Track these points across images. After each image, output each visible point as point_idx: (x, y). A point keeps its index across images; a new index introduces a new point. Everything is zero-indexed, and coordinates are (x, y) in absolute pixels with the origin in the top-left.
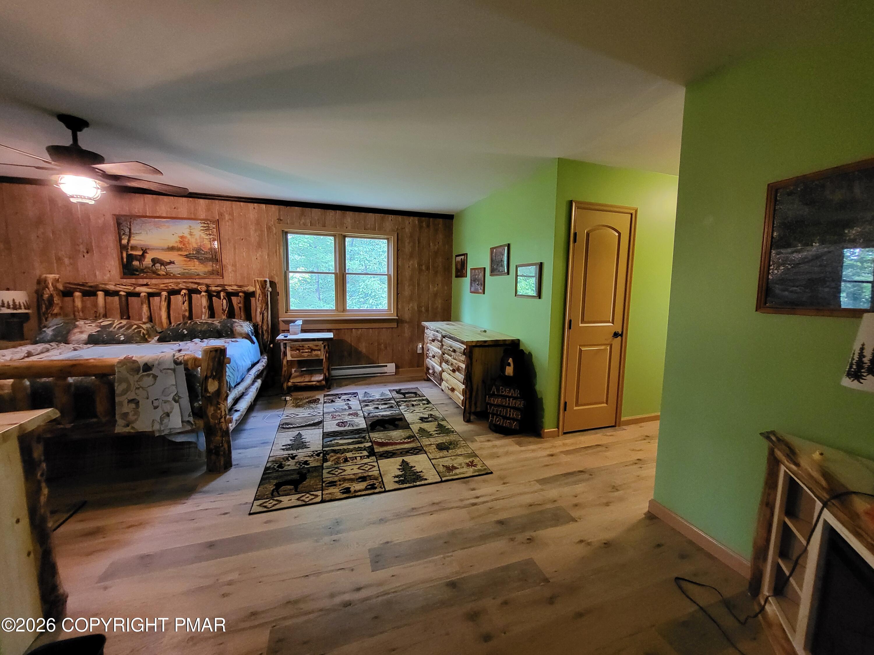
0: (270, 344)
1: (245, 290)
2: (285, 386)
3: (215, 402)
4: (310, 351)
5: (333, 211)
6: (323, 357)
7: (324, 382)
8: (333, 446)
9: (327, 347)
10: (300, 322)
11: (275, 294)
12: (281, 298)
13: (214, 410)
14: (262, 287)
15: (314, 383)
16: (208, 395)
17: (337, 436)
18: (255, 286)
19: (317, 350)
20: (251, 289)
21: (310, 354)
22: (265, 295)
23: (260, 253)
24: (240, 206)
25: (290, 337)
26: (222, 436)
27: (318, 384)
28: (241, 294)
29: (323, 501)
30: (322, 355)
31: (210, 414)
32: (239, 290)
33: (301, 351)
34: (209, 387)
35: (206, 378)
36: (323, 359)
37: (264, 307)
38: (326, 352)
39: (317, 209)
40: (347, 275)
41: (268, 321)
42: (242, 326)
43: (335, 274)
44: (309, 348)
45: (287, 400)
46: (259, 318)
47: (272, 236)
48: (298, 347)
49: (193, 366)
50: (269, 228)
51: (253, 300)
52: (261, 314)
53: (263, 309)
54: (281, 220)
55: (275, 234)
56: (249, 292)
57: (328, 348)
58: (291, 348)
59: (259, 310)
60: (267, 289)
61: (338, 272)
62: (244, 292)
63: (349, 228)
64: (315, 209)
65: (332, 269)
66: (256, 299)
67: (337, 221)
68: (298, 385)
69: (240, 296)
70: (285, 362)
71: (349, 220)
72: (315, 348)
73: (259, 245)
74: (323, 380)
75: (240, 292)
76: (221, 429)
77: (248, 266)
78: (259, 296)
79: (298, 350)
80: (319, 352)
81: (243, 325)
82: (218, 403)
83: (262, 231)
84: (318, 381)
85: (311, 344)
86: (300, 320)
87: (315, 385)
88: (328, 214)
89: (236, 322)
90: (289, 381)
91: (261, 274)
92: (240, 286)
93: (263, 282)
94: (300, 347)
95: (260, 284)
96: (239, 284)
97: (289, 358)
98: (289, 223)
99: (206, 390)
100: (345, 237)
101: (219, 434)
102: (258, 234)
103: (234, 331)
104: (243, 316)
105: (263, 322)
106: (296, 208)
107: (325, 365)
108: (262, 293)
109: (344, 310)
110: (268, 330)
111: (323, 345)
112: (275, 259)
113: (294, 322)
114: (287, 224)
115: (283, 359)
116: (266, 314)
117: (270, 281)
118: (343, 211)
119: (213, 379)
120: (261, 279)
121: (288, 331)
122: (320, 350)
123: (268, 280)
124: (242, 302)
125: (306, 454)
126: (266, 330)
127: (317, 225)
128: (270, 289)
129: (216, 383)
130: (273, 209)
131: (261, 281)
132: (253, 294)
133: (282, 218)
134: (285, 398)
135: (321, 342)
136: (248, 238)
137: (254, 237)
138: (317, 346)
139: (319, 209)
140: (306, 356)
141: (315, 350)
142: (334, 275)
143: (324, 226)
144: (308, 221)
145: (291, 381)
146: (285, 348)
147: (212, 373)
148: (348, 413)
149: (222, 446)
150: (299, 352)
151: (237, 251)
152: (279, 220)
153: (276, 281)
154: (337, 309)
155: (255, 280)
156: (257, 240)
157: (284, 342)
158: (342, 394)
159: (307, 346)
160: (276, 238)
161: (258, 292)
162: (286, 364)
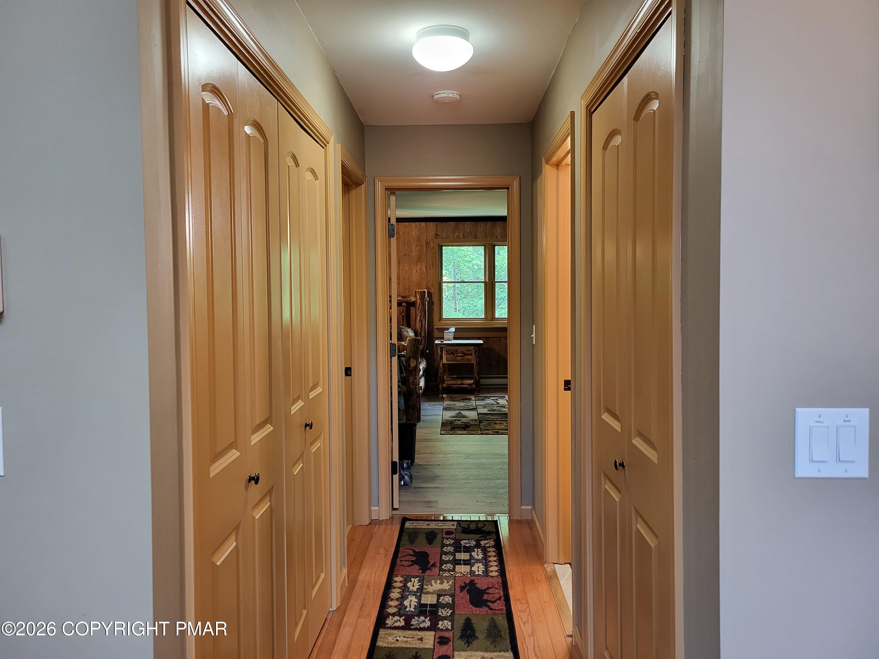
0: (426, 350)
1: (408, 300)
2: (441, 386)
3: (413, 374)
4: (463, 355)
5: (484, 223)
6: (474, 362)
7: (474, 386)
8: (486, 418)
9: (477, 352)
10: (453, 329)
11: (431, 303)
12: (436, 307)
13: (413, 379)
14: (422, 297)
15: (466, 386)
16: (410, 369)
17: (489, 415)
18: (416, 296)
19: (469, 355)
20: (413, 299)
21: (462, 358)
22: (423, 304)
23: (419, 266)
24: (405, 225)
25: (445, 342)
26: (417, 398)
27: (469, 387)
28: (404, 304)
29: (481, 434)
30: (473, 359)
31: (411, 382)
32: (403, 301)
33: (455, 355)
34: (411, 364)
35: (409, 358)
36: (473, 364)
37: (422, 315)
38: (477, 357)
39: (469, 223)
40: (496, 283)
41: (425, 328)
42: (408, 332)
43: (485, 283)
44: (462, 352)
45: (443, 397)
46: (418, 326)
47: (429, 250)
48: (453, 352)
49: (403, 350)
50: (427, 243)
51: (412, 309)
52: (420, 322)
53: (422, 317)
54: (438, 235)
55: (433, 248)
56: (411, 302)
57: (479, 353)
58: (447, 352)
59: (418, 318)
60: (425, 299)
61: (487, 280)
62: (407, 303)
63: (499, 237)
64: (467, 222)
65: (482, 279)
66: (416, 308)
67: (487, 232)
68: (451, 387)
69: (404, 306)
70: (441, 365)
71: (499, 230)
72: (466, 352)
73: (419, 260)
74: (473, 383)
75: (404, 302)
76: (416, 392)
77: (409, 278)
78: (419, 306)
79: (453, 354)
80: (470, 357)
81: (408, 330)
82: (416, 375)
83: (422, 246)
84: (469, 384)
85: (463, 349)
86: (453, 327)
87: (466, 387)
88: (479, 225)
89: (402, 328)
90: (444, 383)
91: (419, 286)
92: (403, 297)
93: (422, 293)
94: (454, 351)
95: (420, 295)
96: (403, 295)
97: (445, 361)
98: (444, 237)
99: (409, 366)
100: (494, 246)
101: (415, 396)
102: (418, 250)
103: (403, 336)
104: (405, 324)
105: (421, 330)
106: (451, 223)
107: (476, 369)
108: (421, 302)
109: (493, 318)
110: (425, 337)
111: (474, 350)
112: (432, 271)
113: (448, 329)
114: (443, 238)
115: (440, 362)
116: (424, 322)
117: (427, 292)
118: (493, 222)
119: (413, 359)
120: (421, 290)
121: (443, 338)
122: (471, 355)
123: (426, 290)
124: (405, 311)
125: (467, 420)
126: (424, 337)
127: (469, 237)
128: (428, 299)
129: (415, 361)
130: (432, 226)
131: (421, 292)
132: (414, 304)
133: (438, 234)
134: (442, 396)
135: (472, 348)
136: (410, 253)
137: (415, 253)
138: (469, 351)
139: (471, 222)
140: (459, 360)
141: (467, 355)
142: (483, 284)
143: (475, 238)
144: (461, 234)
145: (446, 383)
146: (442, 352)
147: (413, 355)
148: (496, 406)
149: (417, 404)
150: (454, 355)
151: (401, 265)
152: (437, 235)
153: (432, 292)
154: (486, 318)
155: (416, 292)
156: (418, 254)
157: (442, 346)
158: (490, 397)
159: (460, 350)
160: (433, 252)
161: (419, 301)
162: (442, 367)
